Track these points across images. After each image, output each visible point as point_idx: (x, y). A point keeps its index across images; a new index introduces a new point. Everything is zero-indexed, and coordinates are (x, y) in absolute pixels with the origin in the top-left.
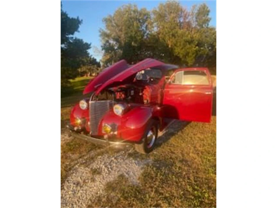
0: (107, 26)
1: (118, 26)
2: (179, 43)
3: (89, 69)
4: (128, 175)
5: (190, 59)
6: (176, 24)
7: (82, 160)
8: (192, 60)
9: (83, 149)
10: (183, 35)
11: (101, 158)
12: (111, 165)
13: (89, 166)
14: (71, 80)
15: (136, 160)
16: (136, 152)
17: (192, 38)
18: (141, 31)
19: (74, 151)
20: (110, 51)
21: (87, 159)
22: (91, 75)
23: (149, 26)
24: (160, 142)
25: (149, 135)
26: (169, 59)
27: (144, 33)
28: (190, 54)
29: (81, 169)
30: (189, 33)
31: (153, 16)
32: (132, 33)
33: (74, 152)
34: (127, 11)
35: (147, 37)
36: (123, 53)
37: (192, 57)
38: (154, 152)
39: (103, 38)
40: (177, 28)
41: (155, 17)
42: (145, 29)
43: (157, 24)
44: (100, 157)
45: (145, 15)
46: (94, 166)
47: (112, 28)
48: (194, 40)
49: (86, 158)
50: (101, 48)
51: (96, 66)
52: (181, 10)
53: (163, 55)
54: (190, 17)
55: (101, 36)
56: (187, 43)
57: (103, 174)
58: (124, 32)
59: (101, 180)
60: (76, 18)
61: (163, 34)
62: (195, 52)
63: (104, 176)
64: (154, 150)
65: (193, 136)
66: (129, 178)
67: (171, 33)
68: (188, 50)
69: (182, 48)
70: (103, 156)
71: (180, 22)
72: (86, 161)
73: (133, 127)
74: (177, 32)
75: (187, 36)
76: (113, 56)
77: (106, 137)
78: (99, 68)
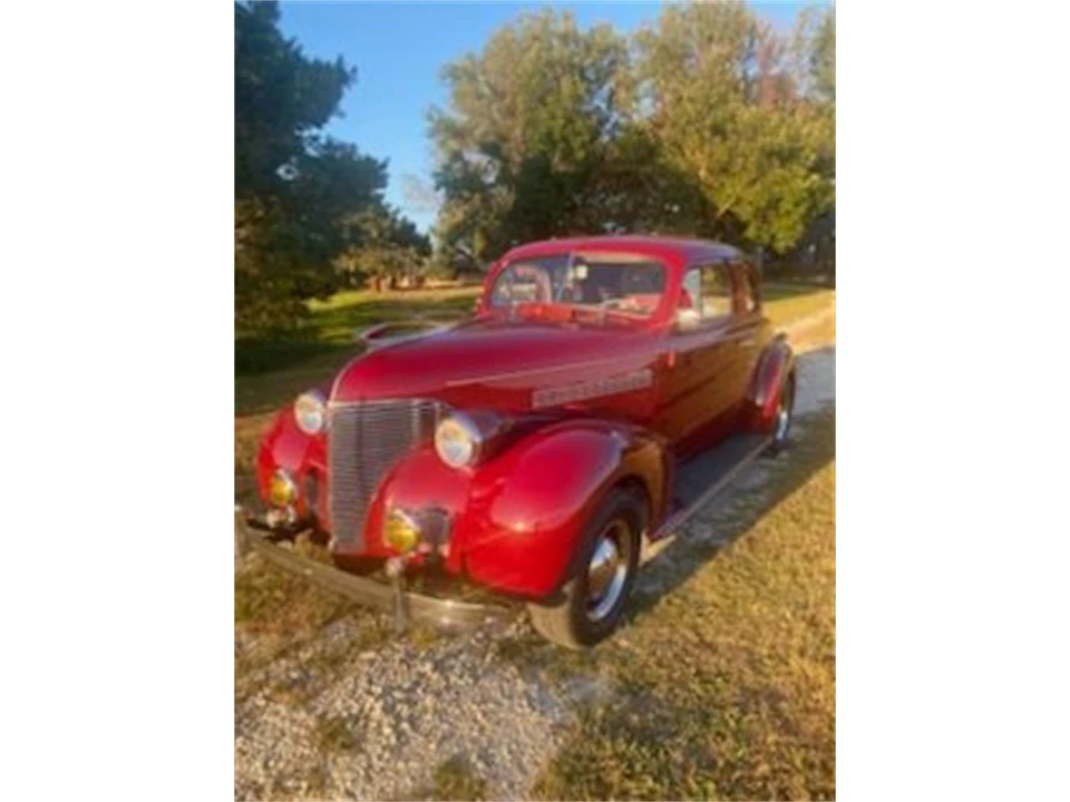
0: (459, 97)
1: (498, 95)
2: (740, 161)
3: (388, 263)
4: (488, 764)
5: (785, 222)
6: (728, 83)
7: (288, 669)
8: (792, 228)
9: (299, 612)
10: (756, 129)
11: (372, 662)
12: (411, 703)
13: (313, 703)
14: (314, 304)
15: (534, 678)
16: (534, 638)
17: (794, 138)
18: (588, 115)
19: (262, 617)
20: (466, 194)
21: (311, 661)
22: (393, 286)
23: (622, 94)
24: (649, 589)
25: (596, 563)
26: (699, 222)
27: (602, 123)
28: (785, 206)
29: (277, 713)
30: (783, 120)
31: (636, 56)
32: (553, 123)
33: (261, 624)
34: (536, 38)
35: (613, 139)
36: (516, 202)
37: (795, 217)
38: (620, 637)
39: (443, 144)
40: (734, 104)
41: (646, 58)
42: (603, 106)
43: (654, 86)
44: (371, 655)
45: (605, 51)
46: (337, 701)
47: (477, 103)
48: (802, 149)
49: (305, 655)
50: (432, 182)
51: (412, 250)
52: (754, 28)
53: (676, 209)
54: (785, 58)
55: (432, 134)
56: (776, 162)
57: (369, 748)
58: (521, 120)
59: (354, 781)
60: (333, 60)
61: (674, 125)
62: (805, 195)
63: (375, 760)
64: (620, 632)
65: (801, 565)
66: (491, 784)
67: (708, 122)
68: (777, 189)
69: (753, 182)
70: (386, 652)
71: (745, 77)
72: (306, 673)
73: (520, 526)
74: (733, 118)
75: (775, 132)
76: (477, 213)
77: (394, 567)
78: (425, 260)
